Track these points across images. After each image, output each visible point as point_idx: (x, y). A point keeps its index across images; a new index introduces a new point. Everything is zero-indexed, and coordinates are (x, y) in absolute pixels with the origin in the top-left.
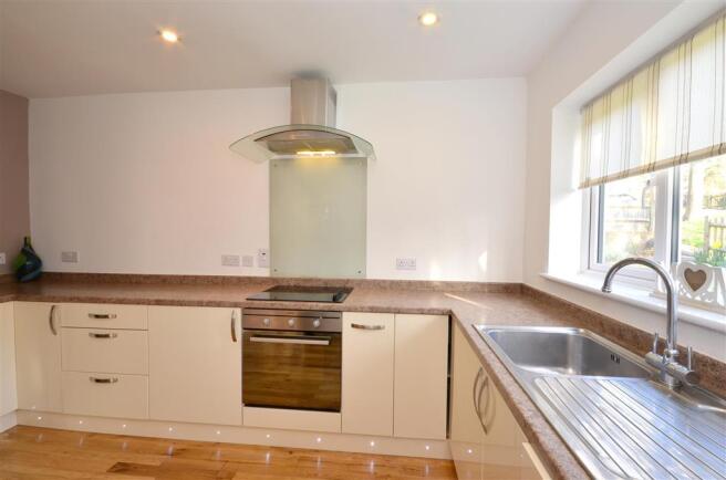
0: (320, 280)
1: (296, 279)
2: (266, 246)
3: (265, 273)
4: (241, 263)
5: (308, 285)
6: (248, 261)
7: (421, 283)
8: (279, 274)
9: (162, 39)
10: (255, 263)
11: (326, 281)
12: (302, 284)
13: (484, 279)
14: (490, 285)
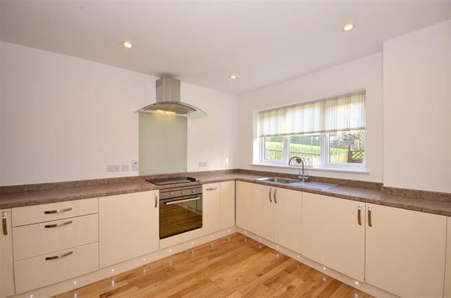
0: (166, 175)
1: (154, 176)
2: (137, 159)
3: (136, 174)
4: (120, 169)
5: (161, 178)
6: (125, 168)
7: (208, 172)
8: (145, 174)
9: (124, 46)
10: (130, 168)
11: (170, 175)
12: (158, 178)
13: (228, 169)
14: (229, 170)
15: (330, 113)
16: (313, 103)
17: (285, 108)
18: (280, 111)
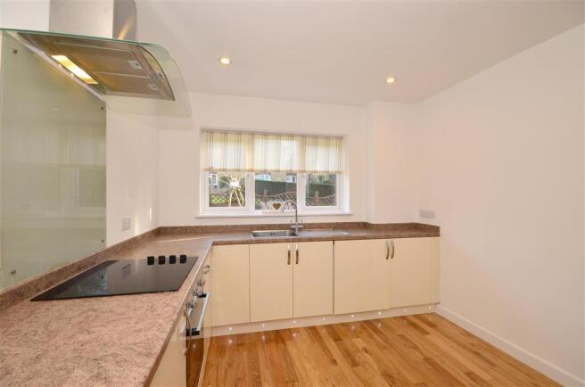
15: (310, 151)
16: (291, 136)
17: (253, 134)
18: (244, 137)
